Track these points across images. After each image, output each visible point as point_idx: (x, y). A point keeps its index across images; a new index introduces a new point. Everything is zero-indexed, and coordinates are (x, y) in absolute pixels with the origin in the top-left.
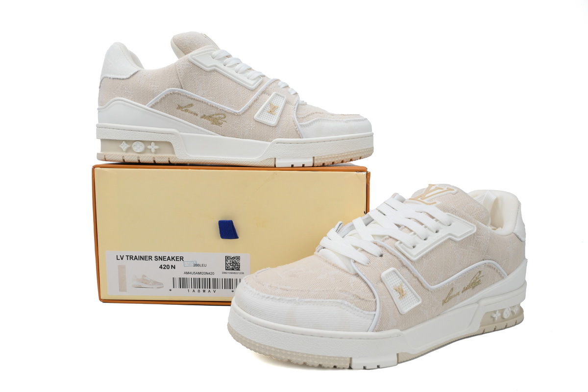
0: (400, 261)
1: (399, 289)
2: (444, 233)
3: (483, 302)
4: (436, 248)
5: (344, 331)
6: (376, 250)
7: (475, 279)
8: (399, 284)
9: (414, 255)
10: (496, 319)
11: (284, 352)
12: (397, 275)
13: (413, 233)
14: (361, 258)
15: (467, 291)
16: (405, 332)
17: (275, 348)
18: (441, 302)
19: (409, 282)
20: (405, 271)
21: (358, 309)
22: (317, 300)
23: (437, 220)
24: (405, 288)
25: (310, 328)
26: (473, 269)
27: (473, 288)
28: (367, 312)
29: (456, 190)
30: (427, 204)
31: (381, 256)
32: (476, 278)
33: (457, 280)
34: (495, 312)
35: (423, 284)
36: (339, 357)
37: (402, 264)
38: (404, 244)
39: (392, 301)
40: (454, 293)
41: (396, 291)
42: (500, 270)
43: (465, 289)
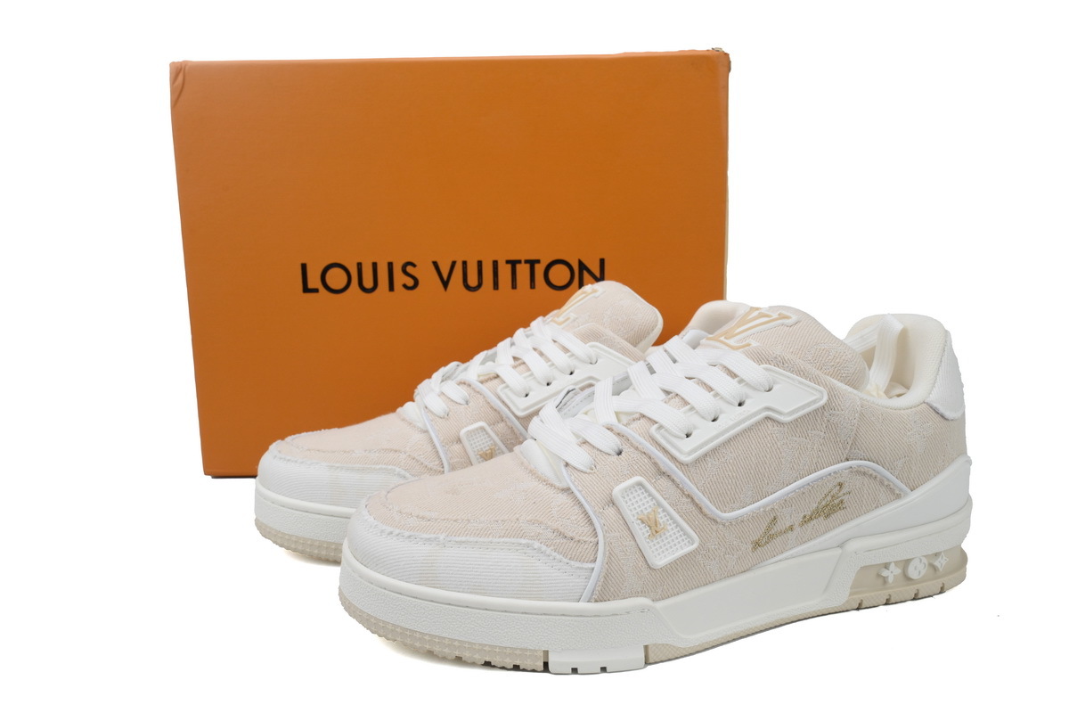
0: (655, 464)
1: (649, 518)
2: (755, 404)
3: (853, 546)
4: (735, 437)
5: (530, 599)
6: (608, 442)
7: (829, 498)
8: (649, 510)
9: (686, 450)
10: (891, 580)
11: (418, 635)
12: (646, 491)
13: (688, 407)
14: (580, 458)
15: (813, 523)
16: (659, 605)
17: (402, 628)
18: (750, 547)
19: (671, 505)
20: (663, 482)
21: (559, 557)
22: (481, 539)
23: (741, 381)
24: (661, 518)
25: (463, 592)
26: (822, 478)
27: (827, 516)
28: (578, 564)
29: (794, 318)
30: (733, 348)
31: (620, 453)
32: (832, 497)
33: (786, 502)
34: (886, 566)
35: (705, 510)
36: (521, 649)
37: (659, 469)
38: (666, 430)
39: (633, 543)
40: (780, 526)
41: (643, 522)
42: (888, 480)
43: (806, 520)
